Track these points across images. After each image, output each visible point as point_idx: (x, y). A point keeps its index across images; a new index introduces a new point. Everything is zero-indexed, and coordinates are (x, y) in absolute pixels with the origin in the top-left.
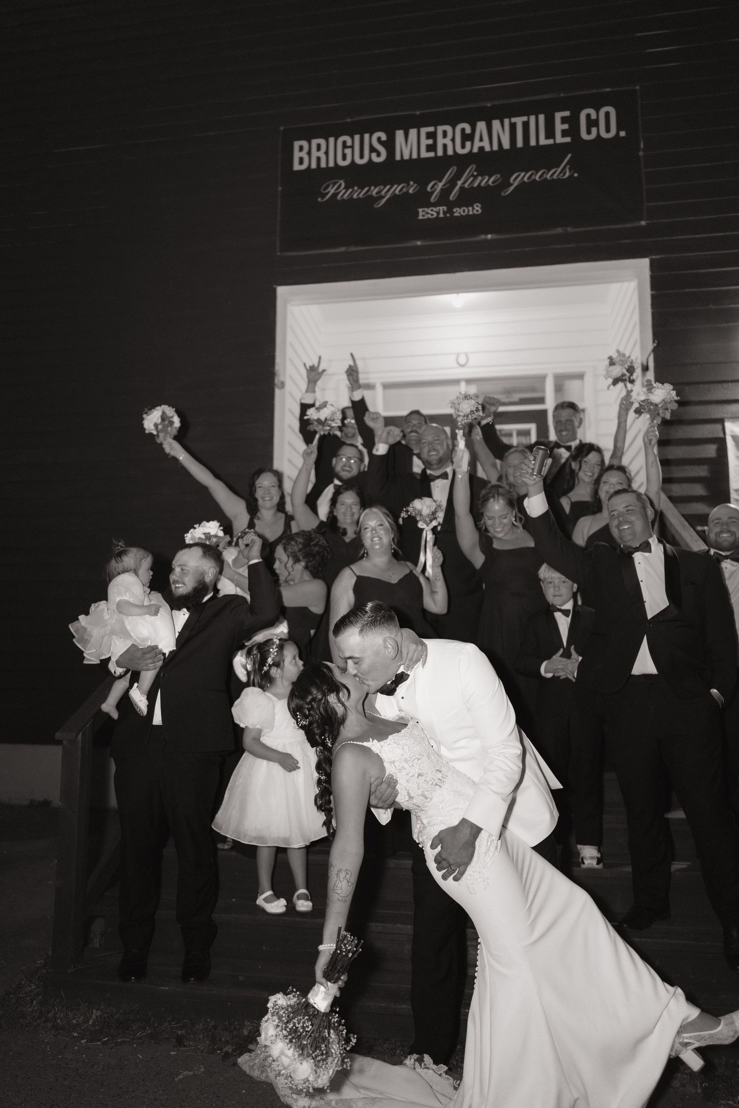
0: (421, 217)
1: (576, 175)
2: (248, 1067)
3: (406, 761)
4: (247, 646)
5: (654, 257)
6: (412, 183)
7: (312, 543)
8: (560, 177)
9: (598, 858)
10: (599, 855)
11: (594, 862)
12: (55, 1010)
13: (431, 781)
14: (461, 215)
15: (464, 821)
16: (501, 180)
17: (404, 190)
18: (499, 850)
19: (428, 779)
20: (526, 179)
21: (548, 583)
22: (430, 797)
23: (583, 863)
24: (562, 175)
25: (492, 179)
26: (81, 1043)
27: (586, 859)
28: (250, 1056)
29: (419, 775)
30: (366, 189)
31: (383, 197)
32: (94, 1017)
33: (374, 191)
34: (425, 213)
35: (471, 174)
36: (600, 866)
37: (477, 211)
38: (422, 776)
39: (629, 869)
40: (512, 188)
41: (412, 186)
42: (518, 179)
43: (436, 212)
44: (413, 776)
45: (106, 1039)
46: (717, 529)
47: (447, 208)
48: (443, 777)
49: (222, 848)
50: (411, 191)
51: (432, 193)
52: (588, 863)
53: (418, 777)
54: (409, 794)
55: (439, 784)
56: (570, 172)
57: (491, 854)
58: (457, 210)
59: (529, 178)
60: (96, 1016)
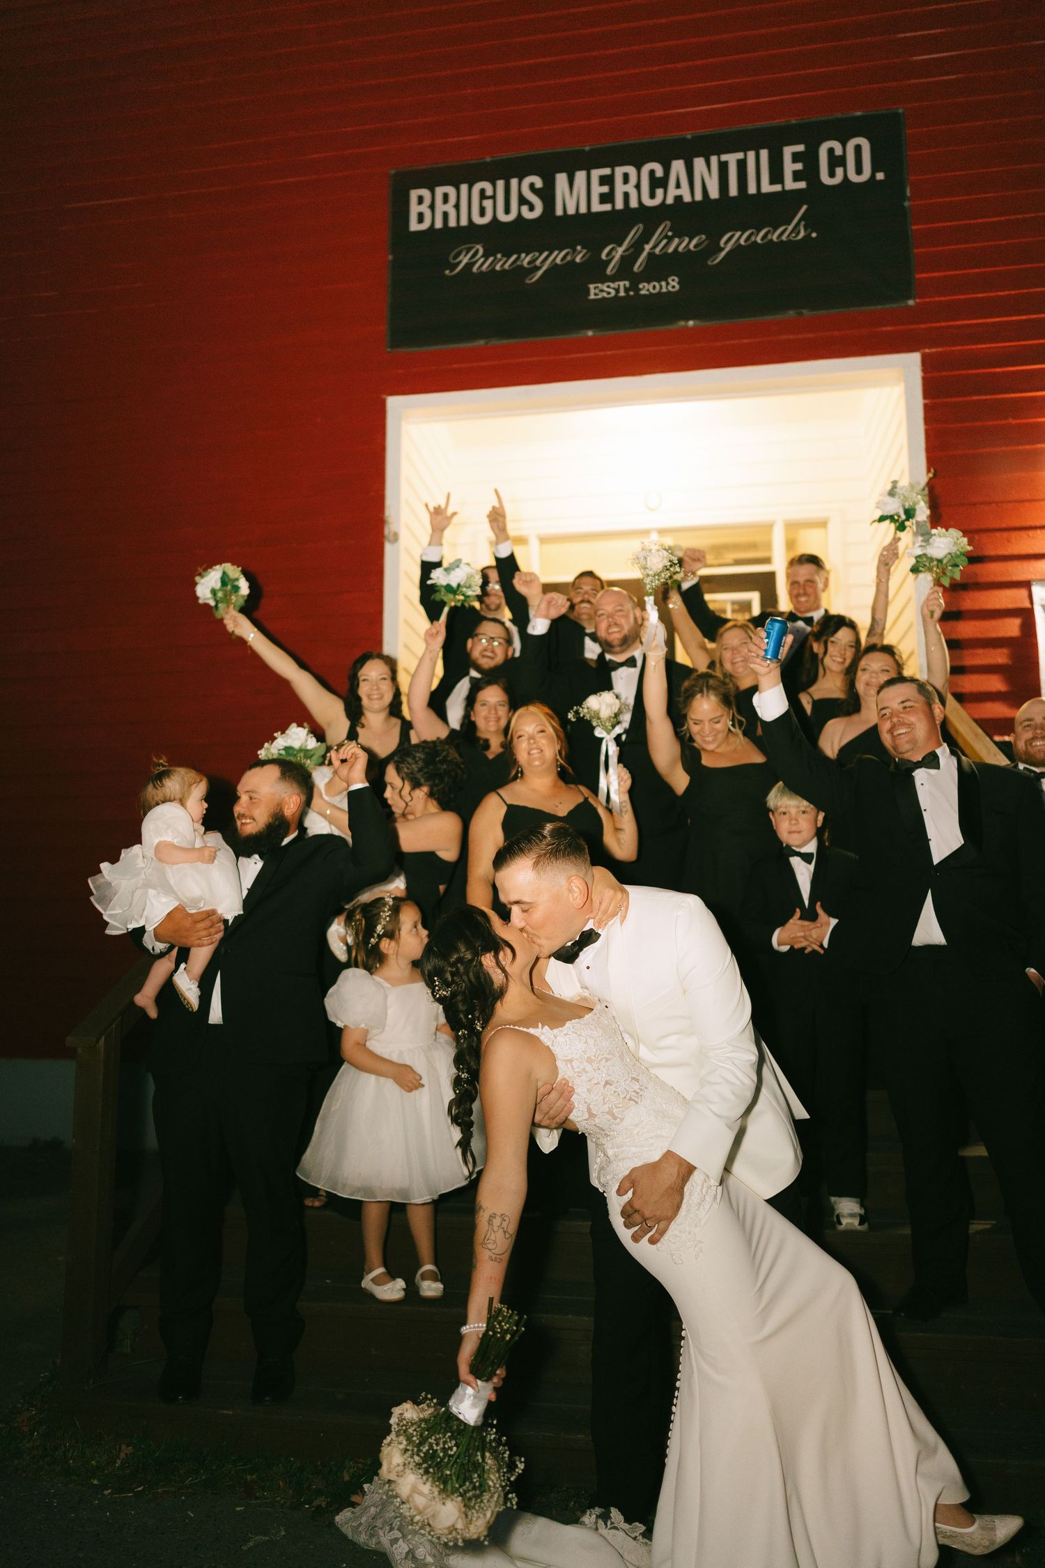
0: (592, 297)
1: (814, 235)
2: (350, 1529)
3: (589, 1061)
4: (347, 909)
5: (927, 351)
6: (579, 248)
7: (438, 759)
8: (791, 238)
9: (860, 1215)
10: (862, 1212)
11: (856, 1222)
12: (65, 1446)
13: (623, 1093)
14: (650, 293)
15: (669, 1155)
16: (706, 243)
17: (569, 258)
18: (718, 1201)
19: (619, 1090)
20: (742, 242)
21: (780, 814)
22: (620, 1116)
23: (840, 1224)
24: (794, 235)
25: (694, 242)
26: (104, 1495)
27: (844, 1216)
28: (353, 1513)
29: (607, 1083)
30: (514, 257)
31: (538, 268)
32: (122, 1455)
33: (526, 260)
34: (598, 291)
35: (664, 234)
36: (865, 1227)
37: (673, 287)
38: (611, 1085)
39: (907, 1231)
40: (723, 254)
41: (580, 252)
42: (731, 241)
43: (614, 289)
44: (598, 1083)
45: (140, 1489)
46: (1029, 735)
47: (630, 284)
48: (641, 1090)
49: (310, 1204)
50: (578, 260)
51: (609, 262)
52: (847, 1223)
53: (604, 1086)
54: (589, 1110)
55: (636, 1097)
56: (805, 230)
57: (707, 1208)
58: (644, 286)
59: (746, 240)
60: (126, 1454)
